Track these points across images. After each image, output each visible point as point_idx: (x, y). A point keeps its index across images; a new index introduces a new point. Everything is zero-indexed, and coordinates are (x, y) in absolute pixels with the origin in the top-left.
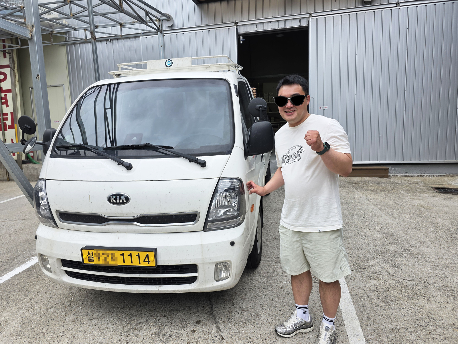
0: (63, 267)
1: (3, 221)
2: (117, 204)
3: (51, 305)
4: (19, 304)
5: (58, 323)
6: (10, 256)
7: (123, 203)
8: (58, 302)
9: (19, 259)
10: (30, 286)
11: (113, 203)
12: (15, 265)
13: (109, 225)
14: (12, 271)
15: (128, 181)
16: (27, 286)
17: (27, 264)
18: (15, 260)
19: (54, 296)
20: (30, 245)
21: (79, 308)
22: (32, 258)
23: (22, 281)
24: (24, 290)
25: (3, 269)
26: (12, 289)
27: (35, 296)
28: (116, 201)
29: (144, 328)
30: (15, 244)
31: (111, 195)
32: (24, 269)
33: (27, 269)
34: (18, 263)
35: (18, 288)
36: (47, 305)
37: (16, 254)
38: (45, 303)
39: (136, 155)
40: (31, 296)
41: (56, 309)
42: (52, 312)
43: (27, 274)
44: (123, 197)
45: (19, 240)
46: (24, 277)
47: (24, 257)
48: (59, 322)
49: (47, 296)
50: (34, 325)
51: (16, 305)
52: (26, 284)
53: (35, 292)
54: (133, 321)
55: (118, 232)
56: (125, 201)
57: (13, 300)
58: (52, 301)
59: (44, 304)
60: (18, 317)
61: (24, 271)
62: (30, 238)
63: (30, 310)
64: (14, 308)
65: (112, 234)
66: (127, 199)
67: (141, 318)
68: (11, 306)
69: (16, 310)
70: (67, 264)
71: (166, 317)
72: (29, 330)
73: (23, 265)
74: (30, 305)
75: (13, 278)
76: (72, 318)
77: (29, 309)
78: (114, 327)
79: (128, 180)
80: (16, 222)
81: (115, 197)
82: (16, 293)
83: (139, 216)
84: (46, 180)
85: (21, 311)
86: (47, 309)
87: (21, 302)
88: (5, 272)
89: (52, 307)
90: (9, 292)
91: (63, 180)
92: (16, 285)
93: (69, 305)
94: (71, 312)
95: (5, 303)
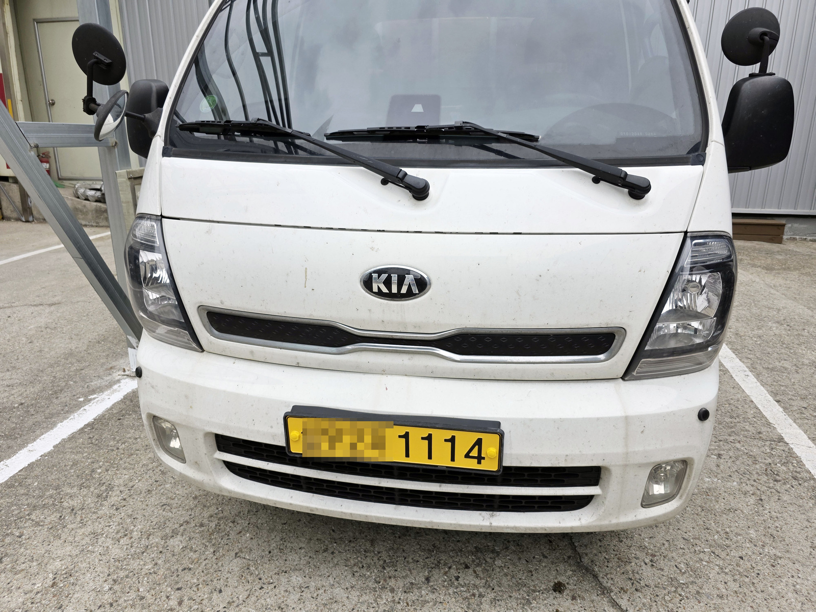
0: (218, 452)
1: (7, 305)
2: (390, 296)
3: (170, 525)
4: (89, 522)
5: (204, 581)
6: (41, 391)
7: (410, 295)
8: (187, 518)
9: (64, 400)
10: (107, 470)
11: (380, 294)
12: (58, 414)
13: (359, 353)
14: (52, 428)
15: (420, 232)
16: (99, 471)
17: (84, 412)
18: (55, 401)
19: (172, 502)
20: (82, 366)
21: (244, 538)
22: (92, 397)
23: (83, 458)
24: (94, 481)
25: (30, 423)
26: (64, 479)
27: (125, 500)
28: (389, 288)
29: (428, 602)
30: (46, 361)
31: (375, 272)
32: (82, 426)
33: (87, 426)
34: (63, 410)
35: (78, 476)
36: (161, 526)
37: (53, 386)
38: (155, 521)
39: (431, 157)
40: (114, 498)
41: (187, 539)
42: (179, 546)
43: (90, 438)
44: (409, 279)
45: (53, 353)
46: (85, 448)
47: (75, 393)
48: (205, 578)
49: (153, 500)
50: (142, 585)
51: (83, 524)
52: (95, 466)
53: (122, 488)
54: (393, 580)
55: (383, 372)
56: (415, 290)
57: (73, 510)
58: (170, 514)
59: (154, 523)
60: (97, 560)
61: (82, 431)
62: (76, 348)
63: (122, 541)
64: (81, 531)
65: (367, 376)
66: (422, 284)
67: (410, 570)
68: (70, 526)
69: (87, 539)
70: (232, 446)
71: (471, 571)
72: (133, 600)
73: (75, 414)
74: (119, 525)
75: (59, 448)
76: (235, 565)
77: (118, 536)
78: (350, 596)
79: (423, 230)
80: (36, 308)
81: (384, 276)
82: (75, 490)
83: (452, 332)
84: (161, 220)
85: (100, 543)
86: (165, 538)
87: (94, 517)
88: (38, 432)
89: (175, 533)
90: (57, 488)
91: (218, 222)
92: (71, 469)
93: (218, 529)
94: (226, 547)
95: (54, 517)
